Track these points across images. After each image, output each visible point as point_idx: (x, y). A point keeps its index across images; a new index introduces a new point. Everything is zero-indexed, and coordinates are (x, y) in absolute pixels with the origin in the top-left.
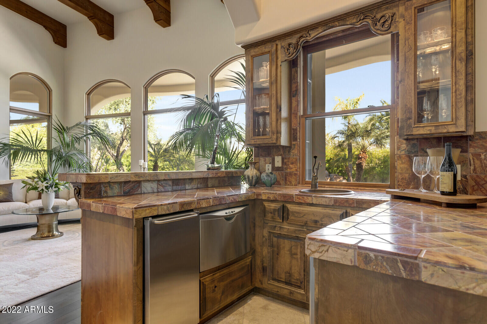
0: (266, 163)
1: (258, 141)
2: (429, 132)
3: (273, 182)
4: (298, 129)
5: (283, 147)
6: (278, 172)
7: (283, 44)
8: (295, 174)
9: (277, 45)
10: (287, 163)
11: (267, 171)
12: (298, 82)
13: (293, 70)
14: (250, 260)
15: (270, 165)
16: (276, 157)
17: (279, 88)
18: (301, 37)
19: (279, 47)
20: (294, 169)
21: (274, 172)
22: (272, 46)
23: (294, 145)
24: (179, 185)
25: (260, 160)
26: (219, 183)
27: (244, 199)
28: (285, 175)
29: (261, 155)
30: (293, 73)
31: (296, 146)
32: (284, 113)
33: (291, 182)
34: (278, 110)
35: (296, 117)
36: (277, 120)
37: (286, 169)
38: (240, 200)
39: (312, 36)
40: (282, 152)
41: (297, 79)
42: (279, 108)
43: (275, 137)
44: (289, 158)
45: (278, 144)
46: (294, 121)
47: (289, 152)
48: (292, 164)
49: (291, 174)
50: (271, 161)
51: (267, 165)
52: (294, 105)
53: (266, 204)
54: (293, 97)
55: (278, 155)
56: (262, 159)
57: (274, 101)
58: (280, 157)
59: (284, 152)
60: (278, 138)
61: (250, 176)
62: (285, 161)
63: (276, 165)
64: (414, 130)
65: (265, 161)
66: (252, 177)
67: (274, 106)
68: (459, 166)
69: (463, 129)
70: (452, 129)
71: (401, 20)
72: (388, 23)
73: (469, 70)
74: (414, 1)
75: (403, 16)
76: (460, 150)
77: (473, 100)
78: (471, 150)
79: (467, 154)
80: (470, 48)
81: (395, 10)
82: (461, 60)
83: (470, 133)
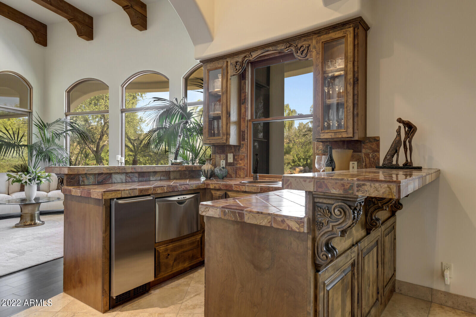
0: (221, 159)
1: (212, 141)
2: (330, 137)
3: (224, 175)
4: (246, 131)
5: (234, 146)
6: (230, 167)
7: (232, 62)
8: (244, 169)
9: (227, 62)
10: (237, 159)
11: (222, 166)
12: (246, 92)
13: (243, 82)
14: (200, 237)
15: (224, 161)
16: (229, 155)
17: (228, 97)
18: (245, 57)
19: (229, 64)
20: (242, 165)
21: (227, 167)
22: (224, 63)
23: (243, 144)
24: (144, 177)
25: (216, 156)
26: (180, 176)
27: (194, 188)
28: (236, 169)
29: (217, 152)
30: (242, 84)
31: (244, 146)
32: (234, 117)
33: (240, 176)
34: (228, 116)
35: (244, 121)
36: (227, 124)
37: (237, 164)
38: (191, 188)
39: (254, 56)
40: (233, 150)
41: (245, 90)
42: (228, 114)
43: (225, 138)
44: (239, 155)
45: (227, 144)
46: (242, 123)
47: (239, 150)
48: (241, 160)
49: (240, 168)
50: (225, 158)
51: (221, 161)
52: (243, 111)
53: (213, 192)
54: (243, 104)
55: (230, 153)
56: (218, 156)
57: (224, 109)
58: (232, 154)
59: (235, 150)
60: (227, 139)
61: (206, 170)
62: (236, 157)
63: (229, 161)
64: (322, 135)
65: (220, 157)
66: (208, 171)
67: (224, 112)
68: (356, 163)
69: (351, 135)
70: (345, 135)
71: (314, 50)
72: (305, 52)
73: (356, 92)
74: (322, 37)
75: (315, 48)
76: (352, 151)
77: (358, 114)
78: (364, 151)
79: (360, 154)
80: (356, 76)
81: (310, 42)
82: (350, 84)
83: (356, 138)
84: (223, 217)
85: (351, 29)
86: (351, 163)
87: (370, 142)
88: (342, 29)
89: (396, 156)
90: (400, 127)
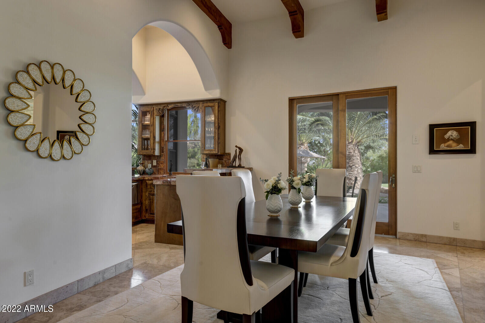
0: (148, 164)
1: (144, 153)
2: (208, 153)
3: (151, 173)
4: (164, 147)
5: (157, 156)
6: (154, 168)
7: (157, 108)
8: (163, 169)
9: (154, 108)
10: (159, 164)
11: (149, 167)
12: (164, 125)
13: (162, 118)
14: (140, 206)
15: (151, 165)
16: (153, 161)
17: (154, 128)
18: (165, 107)
19: (155, 109)
20: (162, 167)
21: (153, 168)
22: (151, 108)
23: (162, 155)
25: (145, 162)
27: (137, 179)
28: (158, 170)
29: (146, 159)
30: (162, 120)
31: (163, 156)
32: (157, 139)
33: (161, 173)
34: (154, 139)
35: (163, 141)
36: (154, 143)
37: (159, 166)
38: (136, 179)
39: (169, 107)
40: (156, 158)
41: (164, 123)
42: (154, 137)
43: (152, 151)
44: (160, 161)
45: (154, 155)
46: (162, 143)
47: (160, 158)
48: (161, 164)
49: (161, 169)
50: (151, 162)
51: (149, 165)
52: (162, 135)
53: (147, 181)
54: (162, 131)
55: (155, 160)
56: (146, 161)
57: (152, 135)
59: (158, 158)
60: (154, 152)
61: (140, 170)
62: (158, 162)
63: (154, 165)
65: (148, 162)
66: (141, 170)
67: (152, 136)
68: (221, 165)
69: (217, 152)
70: (214, 152)
71: (201, 110)
72: (197, 110)
73: (219, 133)
74: (204, 104)
75: (201, 108)
76: (218, 159)
77: (220, 143)
78: (224, 159)
79: (222, 161)
80: (219, 125)
81: (199, 105)
82: (216, 128)
83: (219, 154)
84: (163, 184)
85: (217, 103)
86: (219, 165)
87: (227, 155)
88: (213, 102)
89: (235, 162)
90: (236, 149)
